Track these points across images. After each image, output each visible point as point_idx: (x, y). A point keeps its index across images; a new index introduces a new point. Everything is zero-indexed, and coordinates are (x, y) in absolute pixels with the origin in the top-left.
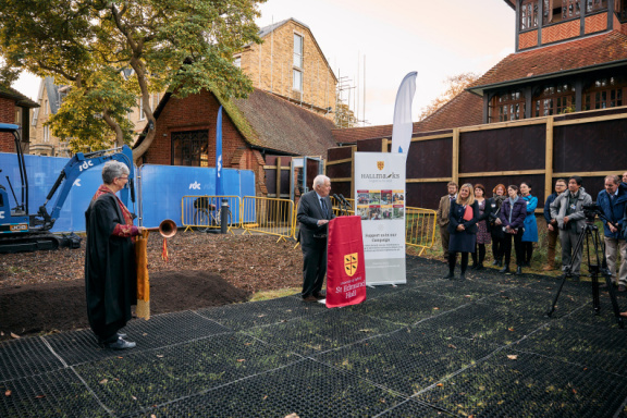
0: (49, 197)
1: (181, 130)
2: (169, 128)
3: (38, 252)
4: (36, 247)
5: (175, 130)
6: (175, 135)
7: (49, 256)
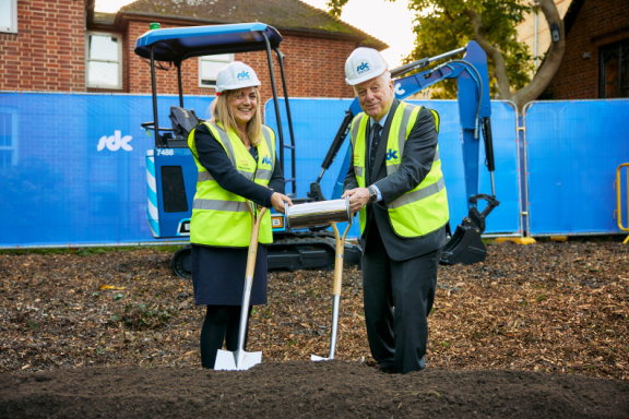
0: (327, 164)
1: (619, 37)
2: (594, 40)
3: (299, 273)
4: (299, 264)
5: (607, 41)
6: (606, 52)
7: (315, 281)
